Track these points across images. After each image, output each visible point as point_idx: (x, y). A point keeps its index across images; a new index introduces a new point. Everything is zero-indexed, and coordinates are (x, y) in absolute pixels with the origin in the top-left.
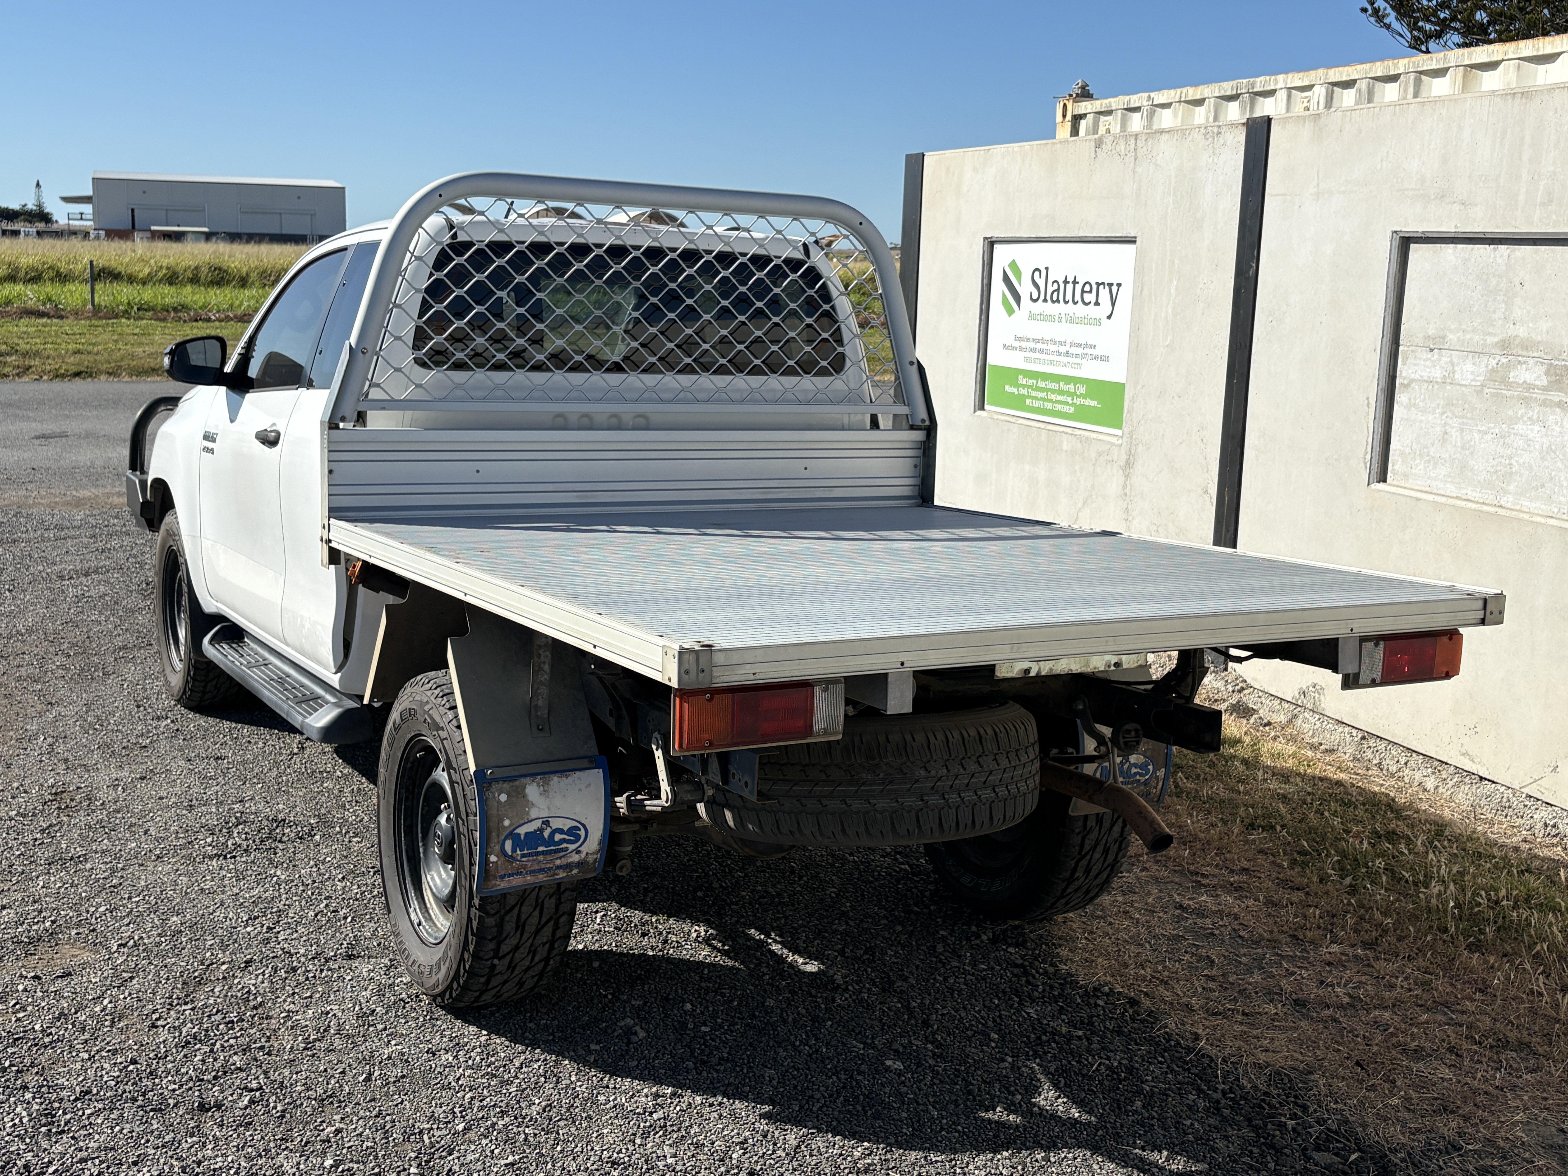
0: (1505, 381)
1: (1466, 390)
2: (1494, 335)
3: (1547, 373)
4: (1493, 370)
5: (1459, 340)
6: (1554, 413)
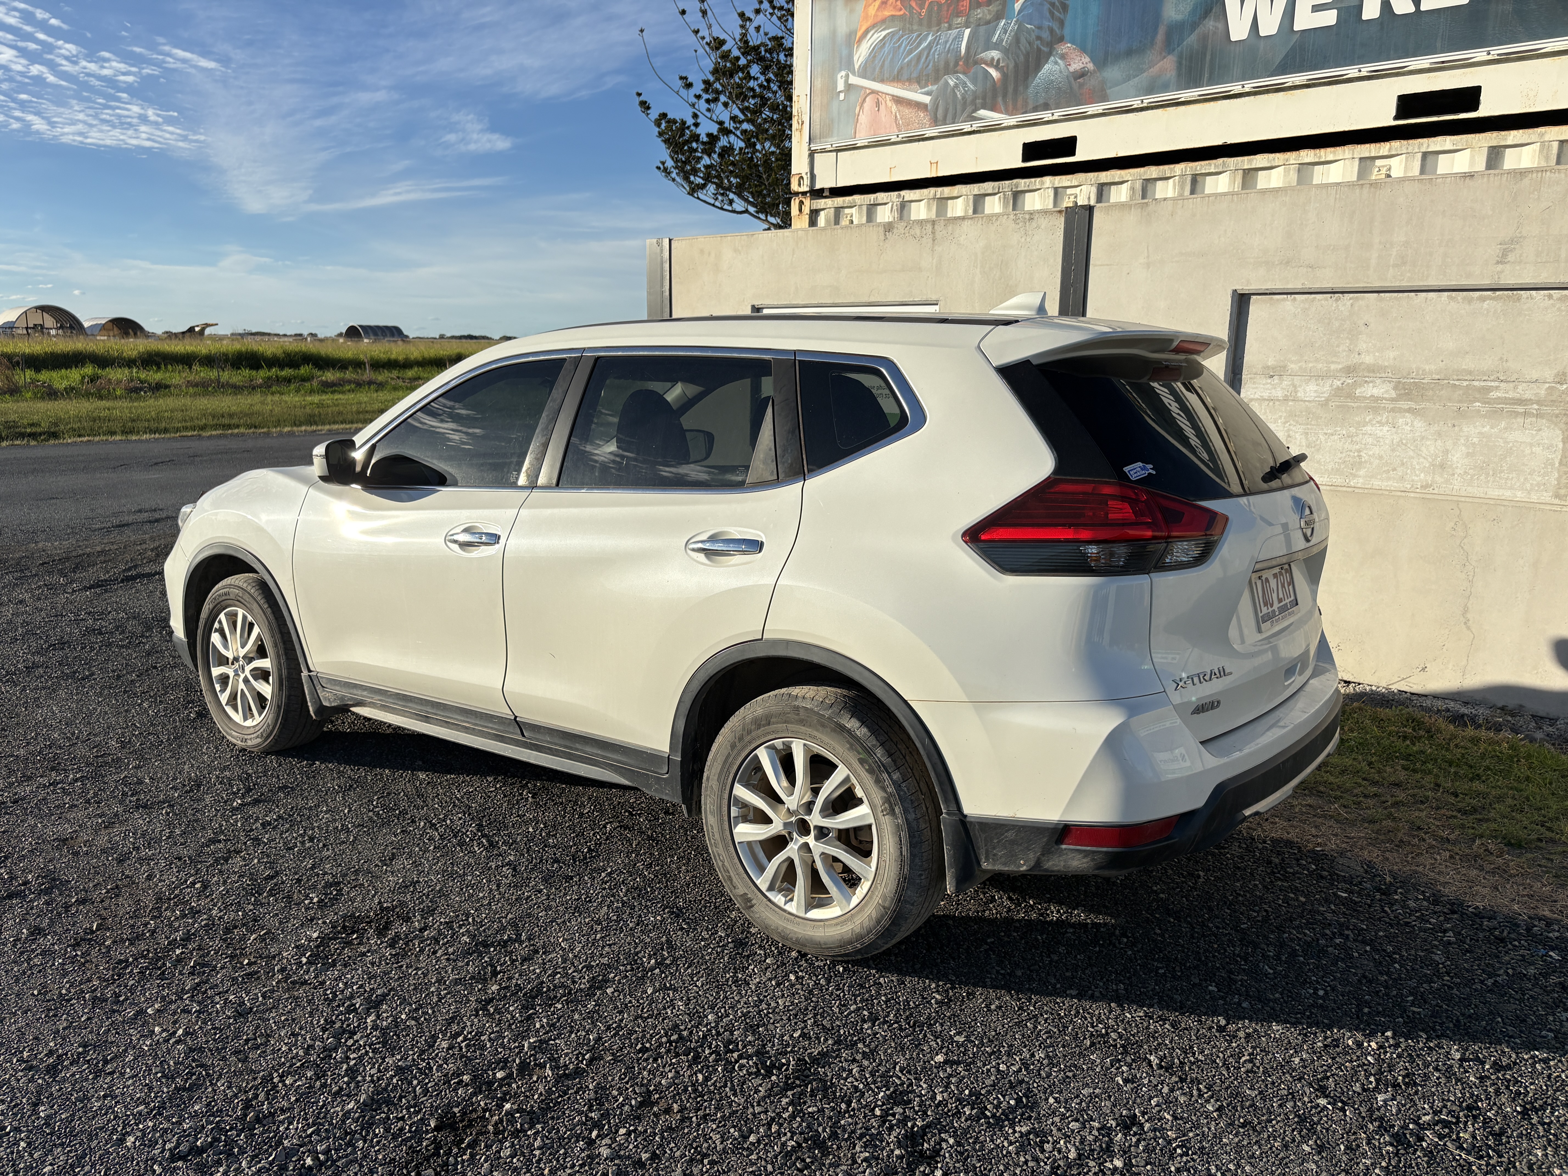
0: (1351, 396)
1: (1309, 405)
2: (1339, 363)
3: (1396, 388)
4: (1338, 388)
5: (1300, 368)
6: (1404, 417)
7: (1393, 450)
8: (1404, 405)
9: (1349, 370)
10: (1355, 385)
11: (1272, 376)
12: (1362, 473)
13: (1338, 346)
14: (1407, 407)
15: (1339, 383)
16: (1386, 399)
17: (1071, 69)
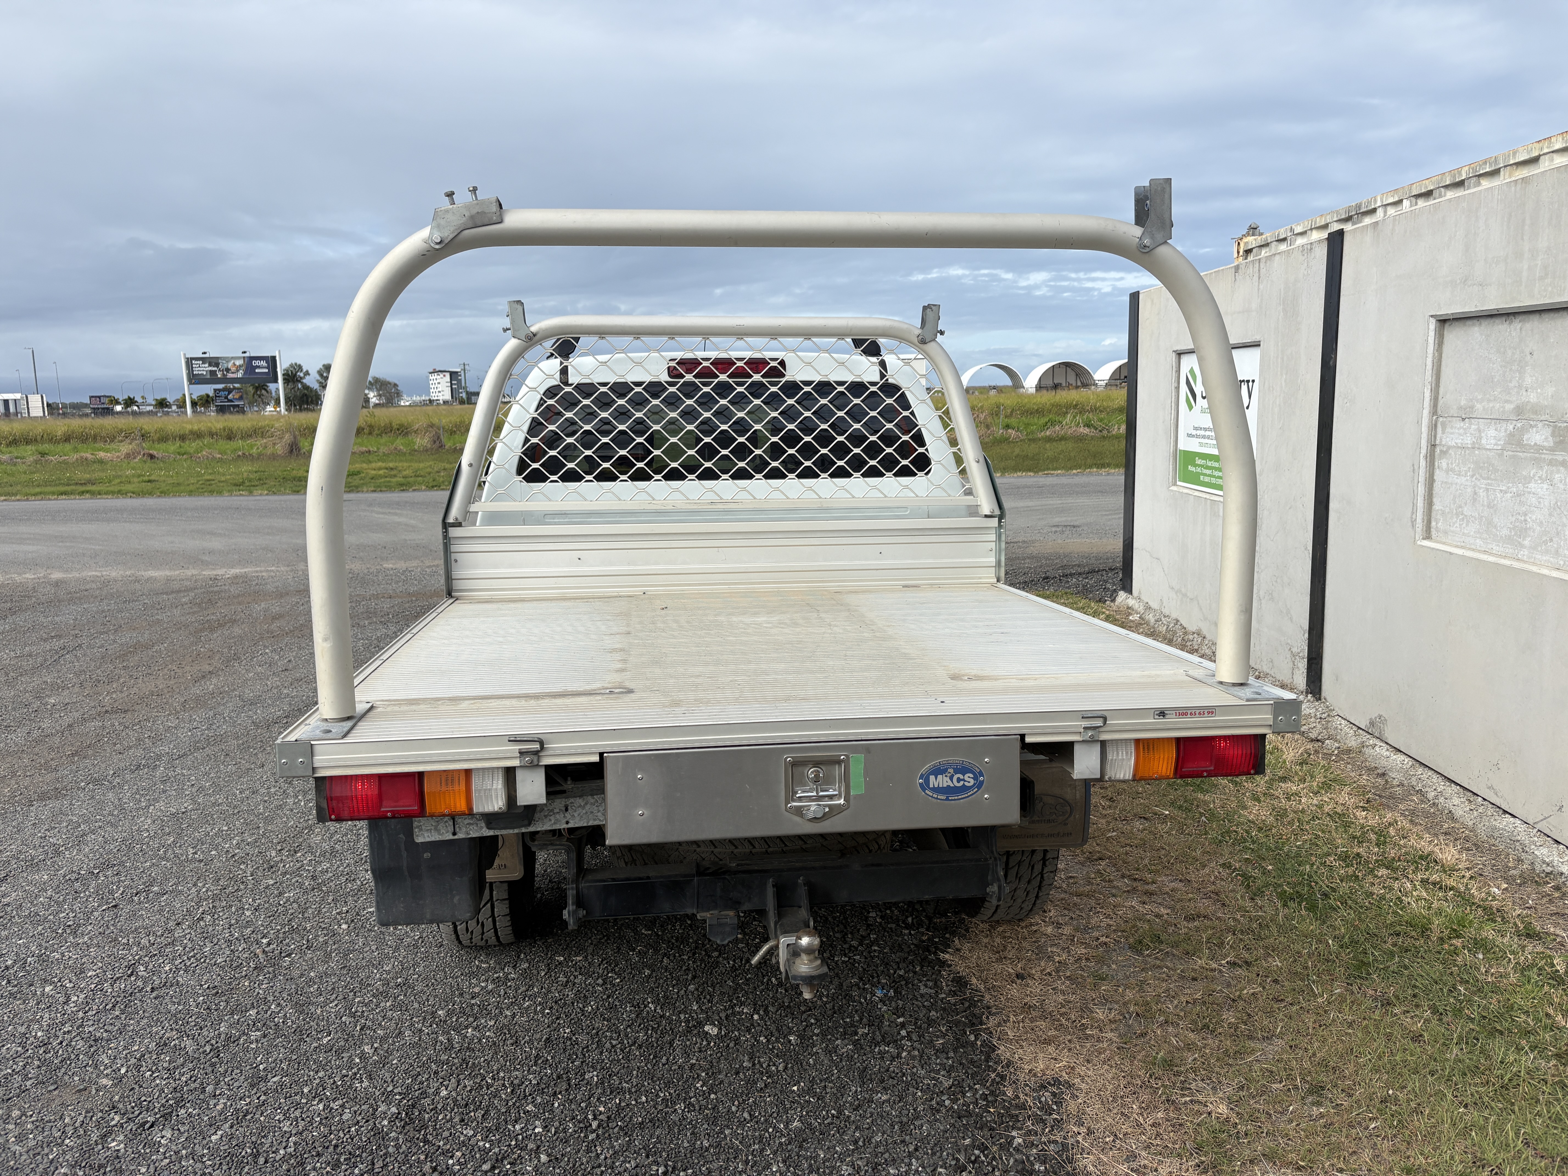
0: (1520, 444)
1: (1491, 454)
2: (1511, 402)
3: (1553, 435)
4: (1510, 434)
5: (1484, 409)
6: (1558, 472)
7: (1551, 515)
8: (1560, 456)
9: (1519, 411)
10: (1523, 430)
11: (1463, 419)
12: (1526, 543)
13: (1511, 381)
14: (1560, 458)
15: (1511, 427)
16: (1544, 447)
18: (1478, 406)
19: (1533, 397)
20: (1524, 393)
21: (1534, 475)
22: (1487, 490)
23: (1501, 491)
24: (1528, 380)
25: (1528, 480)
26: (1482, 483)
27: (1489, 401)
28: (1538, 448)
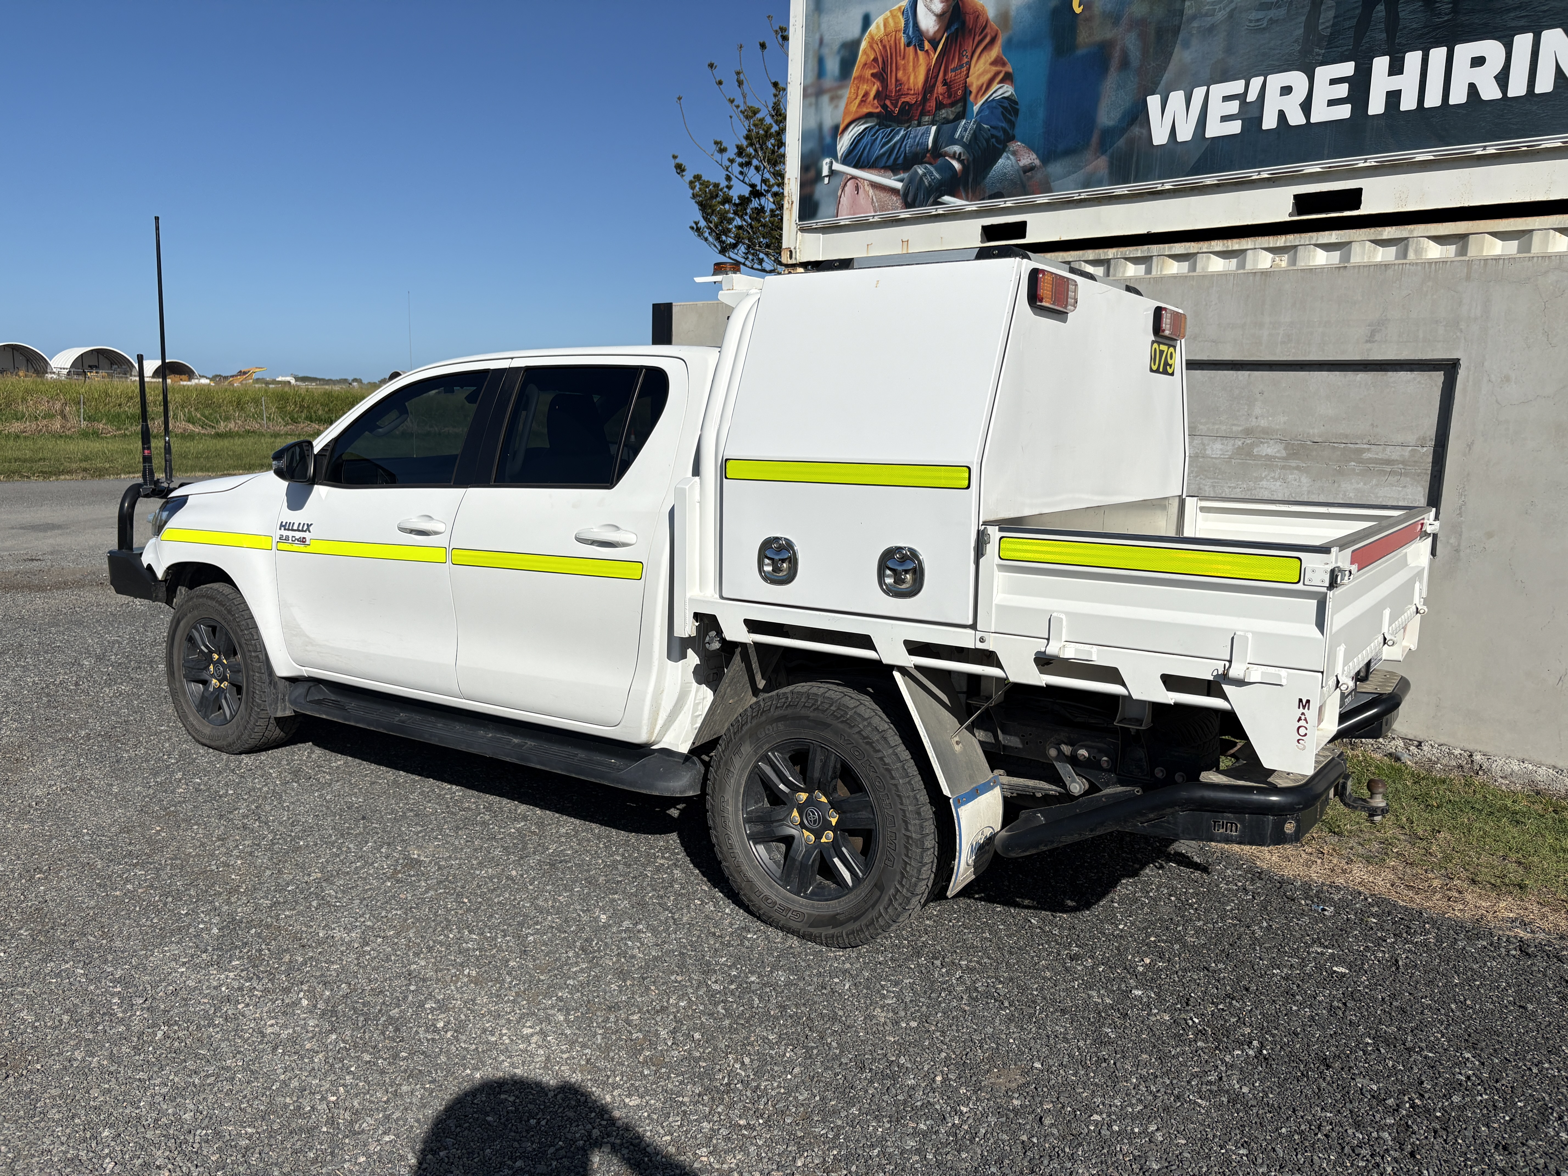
0: (1250, 454)
2: (1239, 426)
3: (1286, 449)
4: (1239, 447)
5: (1208, 429)
6: (1291, 473)
8: (1293, 463)
9: (1248, 432)
10: (1253, 445)
13: (1238, 411)
14: (1293, 465)
15: (1240, 443)
16: (1278, 458)
17: (1022, 163)
18: (1201, 427)
19: (1263, 423)
20: (1254, 420)
21: (1266, 476)
22: (1214, 487)
23: (1230, 487)
24: (1257, 411)
25: (1262, 479)
26: (1209, 482)
27: (1214, 424)
28: (1269, 458)
